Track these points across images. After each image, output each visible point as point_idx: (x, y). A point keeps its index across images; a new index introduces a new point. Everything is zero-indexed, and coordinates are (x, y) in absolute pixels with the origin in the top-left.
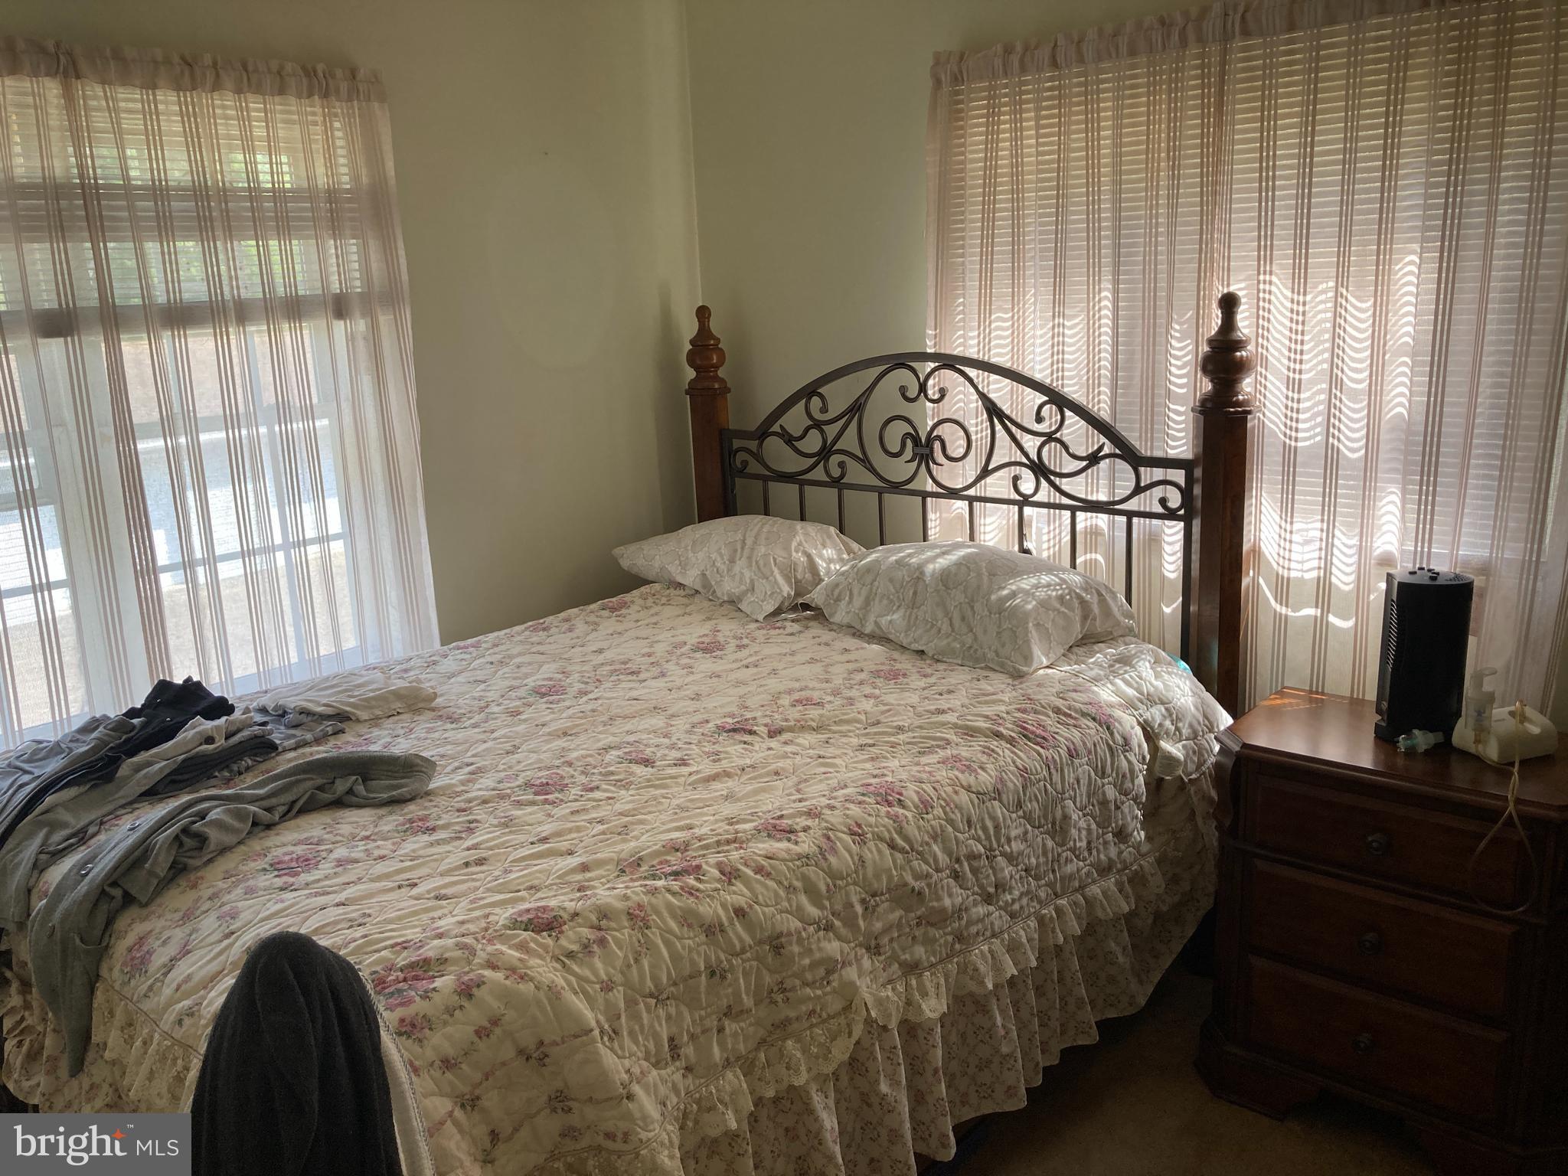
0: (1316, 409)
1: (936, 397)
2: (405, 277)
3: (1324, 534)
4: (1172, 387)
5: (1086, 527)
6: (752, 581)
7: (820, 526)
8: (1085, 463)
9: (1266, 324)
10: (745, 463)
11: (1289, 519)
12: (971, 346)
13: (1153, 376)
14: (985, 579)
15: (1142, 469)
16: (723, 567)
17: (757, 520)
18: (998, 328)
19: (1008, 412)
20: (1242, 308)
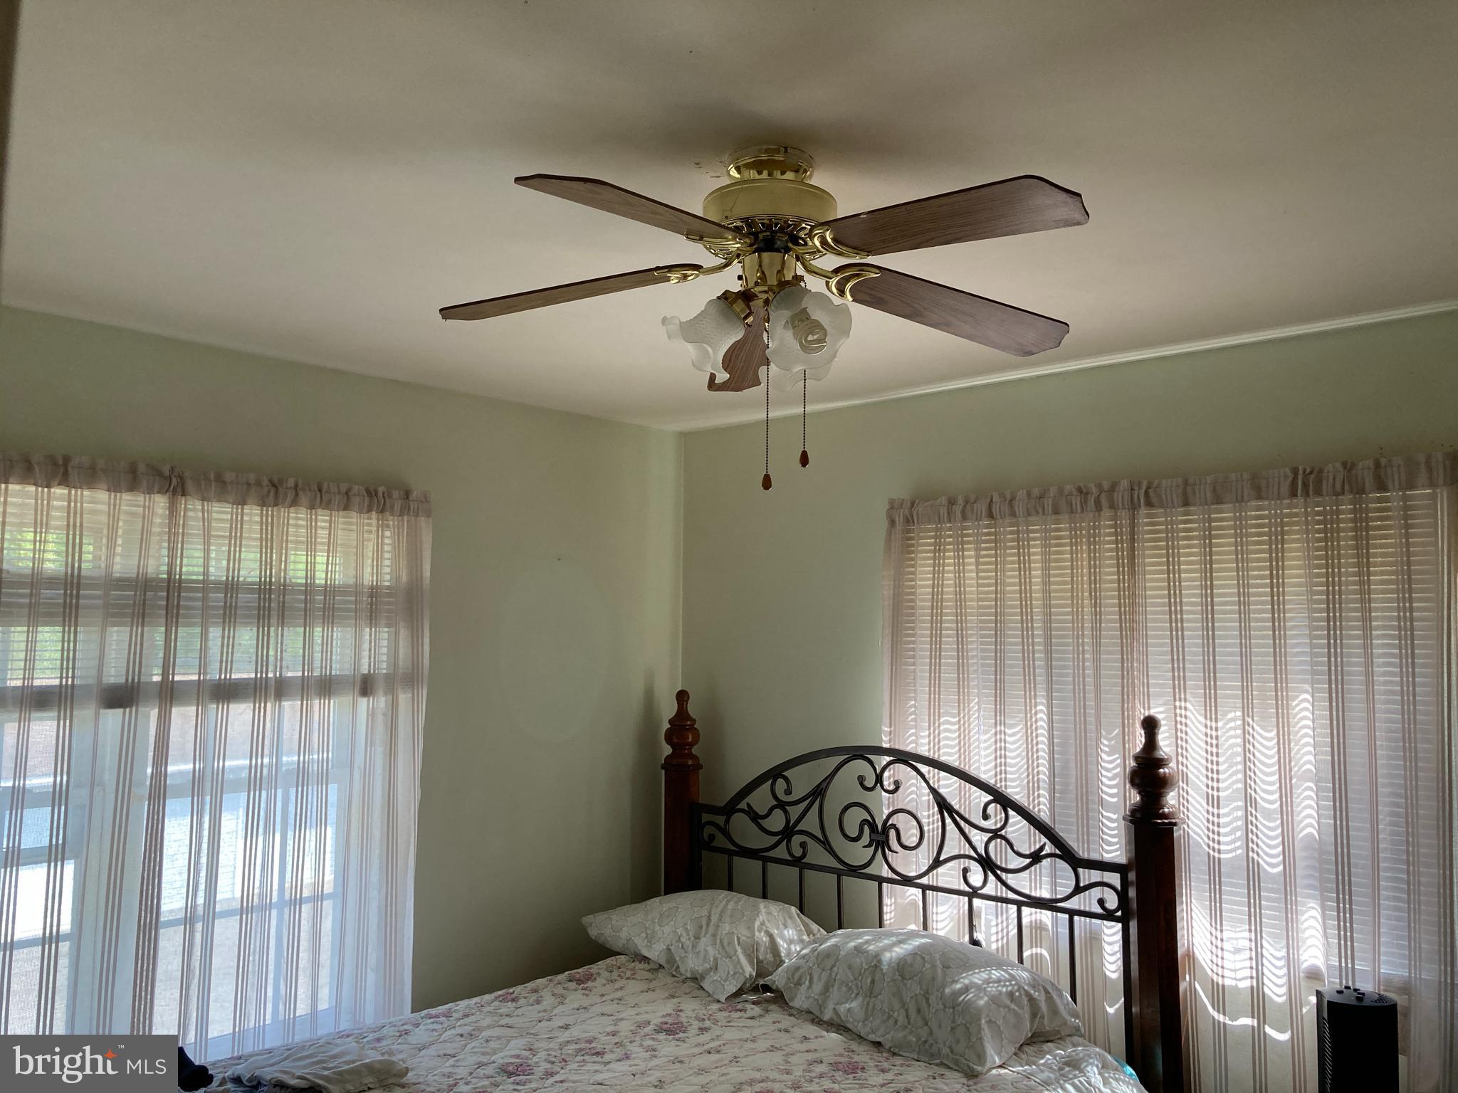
0: (1235, 825)
1: (892, 787)
2: (426, 662)
3: (1253, 944)
4: (1104, 796)
5: (1031, 922)
6: (716, 959)
7: (782, 905)
8: (1028, 861)
9: (1184, 744)
10: (712, 837)
11: (1219, 927)
12: (923, 745)
13: (1087, 783)
14: (940, 971)
15: (1080, 870)
16: (688, 943)
17: (722, 895)
18: (946, 730)
19: (956, 807)
20: (1162, 729)
